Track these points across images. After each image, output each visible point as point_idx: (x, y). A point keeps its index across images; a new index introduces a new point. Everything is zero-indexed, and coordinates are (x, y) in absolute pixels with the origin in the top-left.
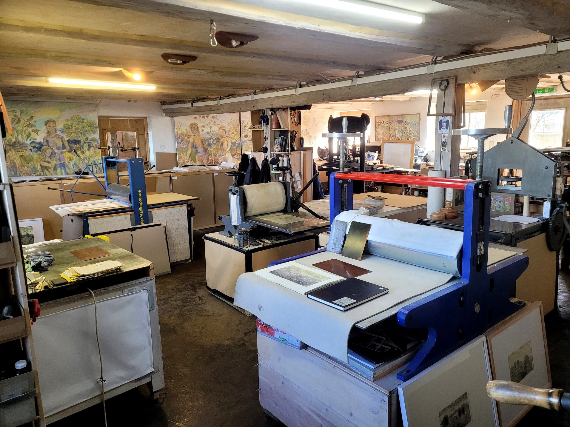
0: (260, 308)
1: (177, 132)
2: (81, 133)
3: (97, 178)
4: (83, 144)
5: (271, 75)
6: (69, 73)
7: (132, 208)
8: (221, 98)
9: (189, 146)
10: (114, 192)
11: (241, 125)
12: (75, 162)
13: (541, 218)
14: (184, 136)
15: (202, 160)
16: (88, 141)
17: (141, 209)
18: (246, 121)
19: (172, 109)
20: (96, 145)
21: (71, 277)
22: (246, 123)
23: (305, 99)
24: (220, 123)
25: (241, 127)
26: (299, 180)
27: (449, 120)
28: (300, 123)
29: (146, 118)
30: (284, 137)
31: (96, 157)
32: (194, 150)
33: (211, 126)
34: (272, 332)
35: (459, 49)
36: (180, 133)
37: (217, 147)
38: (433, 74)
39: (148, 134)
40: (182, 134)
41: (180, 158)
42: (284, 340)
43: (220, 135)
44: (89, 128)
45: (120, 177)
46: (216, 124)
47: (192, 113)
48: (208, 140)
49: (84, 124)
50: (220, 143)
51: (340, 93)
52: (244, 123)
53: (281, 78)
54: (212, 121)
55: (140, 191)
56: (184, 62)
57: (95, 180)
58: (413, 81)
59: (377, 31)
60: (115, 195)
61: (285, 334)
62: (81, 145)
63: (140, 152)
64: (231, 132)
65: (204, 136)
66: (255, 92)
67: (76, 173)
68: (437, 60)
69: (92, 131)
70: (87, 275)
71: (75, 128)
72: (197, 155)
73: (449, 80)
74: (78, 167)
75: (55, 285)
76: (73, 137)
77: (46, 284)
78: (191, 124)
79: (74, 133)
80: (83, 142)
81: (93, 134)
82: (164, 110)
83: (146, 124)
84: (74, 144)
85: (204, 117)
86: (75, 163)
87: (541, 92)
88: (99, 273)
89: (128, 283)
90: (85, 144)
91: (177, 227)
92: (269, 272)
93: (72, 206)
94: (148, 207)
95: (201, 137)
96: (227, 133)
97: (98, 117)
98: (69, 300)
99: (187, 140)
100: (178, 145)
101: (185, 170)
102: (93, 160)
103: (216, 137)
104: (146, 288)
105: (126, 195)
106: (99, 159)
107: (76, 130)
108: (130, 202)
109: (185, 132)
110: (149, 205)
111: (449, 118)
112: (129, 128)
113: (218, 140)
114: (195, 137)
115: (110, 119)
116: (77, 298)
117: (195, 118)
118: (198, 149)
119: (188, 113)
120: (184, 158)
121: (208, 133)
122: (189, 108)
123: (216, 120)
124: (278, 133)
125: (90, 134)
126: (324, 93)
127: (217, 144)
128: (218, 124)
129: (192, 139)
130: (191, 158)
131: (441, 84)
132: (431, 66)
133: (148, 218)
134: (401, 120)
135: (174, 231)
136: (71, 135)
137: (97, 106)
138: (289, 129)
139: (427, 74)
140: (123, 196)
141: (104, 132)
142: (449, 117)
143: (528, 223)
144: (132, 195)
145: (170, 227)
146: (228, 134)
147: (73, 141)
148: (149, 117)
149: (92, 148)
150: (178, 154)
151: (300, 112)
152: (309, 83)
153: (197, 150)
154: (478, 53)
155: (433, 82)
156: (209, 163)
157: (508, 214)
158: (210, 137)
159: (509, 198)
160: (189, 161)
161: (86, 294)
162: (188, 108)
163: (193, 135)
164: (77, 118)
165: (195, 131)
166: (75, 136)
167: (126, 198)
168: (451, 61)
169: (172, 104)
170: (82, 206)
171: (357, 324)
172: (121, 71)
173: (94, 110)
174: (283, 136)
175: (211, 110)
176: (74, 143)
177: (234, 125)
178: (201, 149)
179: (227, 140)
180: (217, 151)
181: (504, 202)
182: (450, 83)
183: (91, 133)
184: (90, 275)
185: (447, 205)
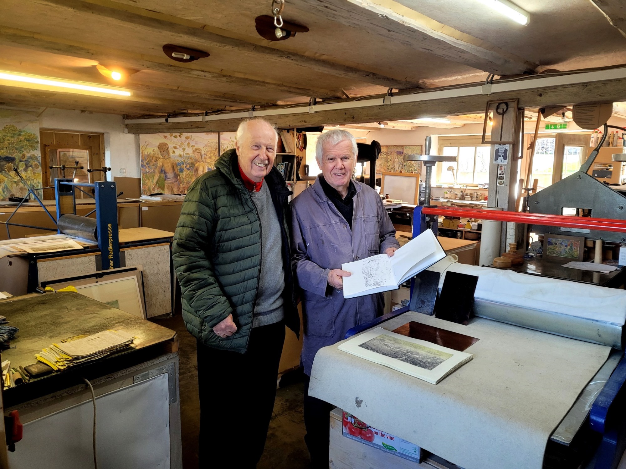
0: (359, 403)
1: (142, 153)
2: (17, 149)
3: (44, 206)
4: (18, 164)
5: (286, 86)
6: (21, 64)
7: (98, 247)
8: (207, 114)
9: (157, 170)
10: (70, 225)
11: (220, 148)
12: (6, 185)
13: (619, 266)
14: (151, 159)
15: (172, 187)
16: (25, 159)
17: (111, 248)
18: (226, 144)
19: (138, 124)
20: (35, 164)
21: (57, 361)
22: (226, 147)
23: (321, 119)
24: (195, 145)
25: (220, 150)
27: (508, 149)
28: (305, 148)
29: (103, 134)
30: (288, 164)
31: (35, 179)
32: (162, 175)
33: (185, 148)
34: (370, 435)
35: (523, 67)
36: (146, 154)
37: (191, 173)
38: (489, 95)
39: (104, 153)
40: (148, 156)
41: (145, 185)
42: (391, 448)
43: (195, 159)
44: (27, 143)
45: (76, 206)
46: (191, 145)
47: (166, 130)
48: (179, 164)
49: (21, 137)
50: (195, 169)
51: (368, 114)
52: (224, 146)
53: (298, 91)
54: (185, 141)
55: (110, 225)
56: (192, 59)
57: (42, 209)
58: (463, 102)
59: (458, 33)
60: (72, 229)
61: (393, 439)
62: (15, 164)
63: (93, 176)
64: (207, 157)
65: (176, 159)
66: (255, 109)
67: (10, 200)
68: (493, 79)
69: (32, 146)
70: (84, 357)
71: (9, 141)
72: (165, 182)
73: (509, 103)
74: (10, 191)
75: (31, 376)
76: (5, 154)
77: (18, 376)
78: (160, 144)
79: (6, 148)
80: (18, 161)
81: (33, 151)
82: (127, 126)
83: (102, 142)
84: (5, 162)
85: (175, 137)
86: (6, 187)
87: (553, 127)
88: (101, 352)
89: (142, 365)
90: (21, 163)
91: (156, 272)
92: (359, 346)
93: (10, 244)
94: (119, 246)
95: (172, 160)
96: (203, 156)
97: (41, 129)
98: (54, 398)
99: (155, 163)
100: (143, 169)
101: (158, 199)
102: (31, 184)
103: (189, 161)
104: (167, 370)
105: (91, 229)
106: (39, 183)
107: (9, 144)
108: (95, 239)
109: (152, 153)
110: (121, 243)
111: (507, 147)
112: (80, 145)
113: (192, 165)
114: (164, 160)
115: (55, 134)
116: (66, 394)
117: (165, 137)
118: (167, 174)
119: (160, 130)
120: (151, 184)
121: (180, 156)
122: (162, 124)
123: (191, 141)
124: (281, 159)
125: (28, 150)
126: (346, 112)
127: (190, 169)
128: (193, 146)
129: (160, 162)
130: (159, 185)
131: (498, 107)
132: (487, 86)
133: (119, 261)
134: (401, 151)
135: (152, 277)
136: (3, 151)
137: (39, 115)
138: (295, 154)
139: (482, 94)
140: (85, 231)
141: (46, 148)
142: (508, 145)
143: (609, 272)
144: (99, 230)
145: (148, 270)
146: (205, 158)
147: (5, 158)
148: (107, 133)
149: (30, 168)
150: (143, 180)
151: (306, 135)
152: (326, 100)
153: (166, 176)
154: (540, 73)
155: (488, 105)
156: (180, 192)
157: (576, 260)
158: (182, 160)
159: (578, 242)
160: (156, 188)
161: (80, 388)
162: (160, 124)
163: (162, 157)
164: (12, 129)
165: (165, 153)
166: (7, 152)
167: (90, 234)
168: (512, 81)
169: (138, 118)
170: (24, 243)
171: (552, 437)
172: (95, 67)
173: (36, 120)
174: (287, 162)
175: (193, 127)
176: (5, 160)
177: (212, 148)
178: (171, 174)
179: (203, 165)
180: (191, 178)
181: (571, 247)
182: (509, 107)
183: (30, 149)
184: (88, 356)
185: (510, 249)
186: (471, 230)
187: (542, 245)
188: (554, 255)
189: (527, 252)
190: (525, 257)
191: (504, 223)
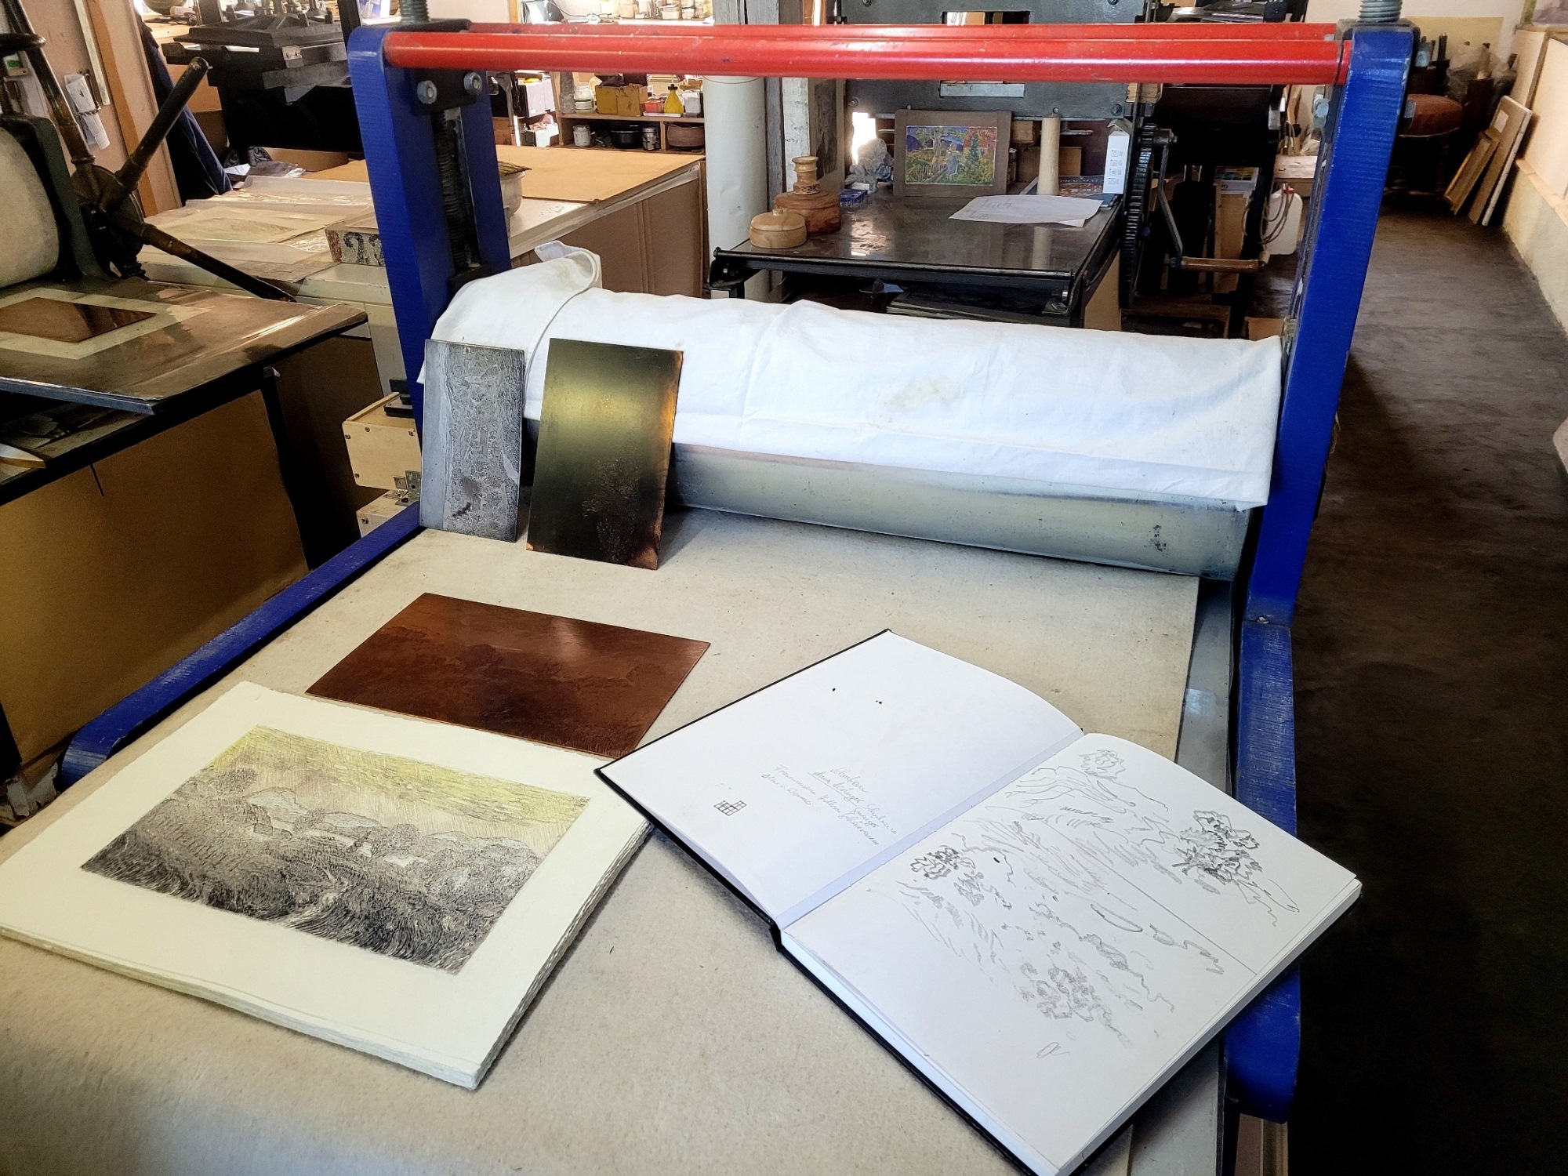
13: (1104, 198)
26: (93, 107)
143: (1083, 221)
157: (988, 191)
159: (992, 130)
181: (974, 148)
185: (799, 177)
186: (682, 116)
187: (890, 151)
188: (926, 182)
189: (847, 181)
190: (844, 200)
191: (773, 82)
